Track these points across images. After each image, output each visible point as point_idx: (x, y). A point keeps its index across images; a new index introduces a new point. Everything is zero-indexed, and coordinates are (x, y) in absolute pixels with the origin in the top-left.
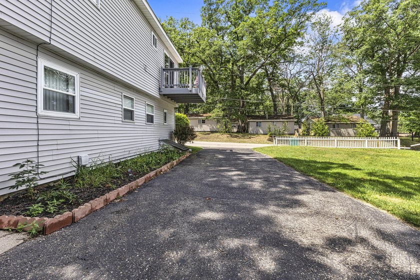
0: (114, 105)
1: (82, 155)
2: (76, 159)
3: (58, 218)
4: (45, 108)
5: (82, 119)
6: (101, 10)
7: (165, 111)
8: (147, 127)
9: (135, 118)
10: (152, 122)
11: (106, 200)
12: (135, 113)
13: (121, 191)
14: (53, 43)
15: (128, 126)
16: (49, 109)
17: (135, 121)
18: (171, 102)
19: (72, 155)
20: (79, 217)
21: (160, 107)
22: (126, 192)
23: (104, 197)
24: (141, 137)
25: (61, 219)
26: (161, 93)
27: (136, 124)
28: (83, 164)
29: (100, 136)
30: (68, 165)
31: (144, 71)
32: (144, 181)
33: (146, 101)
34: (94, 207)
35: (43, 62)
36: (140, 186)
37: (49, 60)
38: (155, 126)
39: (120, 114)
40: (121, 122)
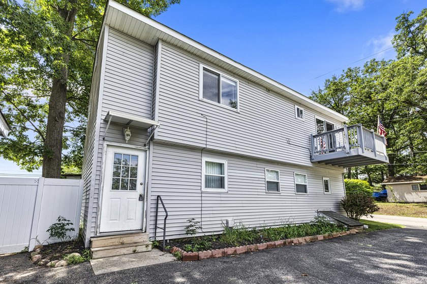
0: (257, 179)
1: (230, 219)
2: (225, 222)
3: (190, 253)
4: (206, 187)
5: (229, 192)
6: (240, 113)
7: (324, 179)
8: (297, 197)
9: (280, 189)
10: (306, 192)
11: (224, 253)
12: (280, 184)
13: (239, 250)
14: (208, 147)
15: (273, 196)
16: (209, 187)
17: (281, 192)
18: (333, 168)
19: (223, 219)
20: (202, 258)
21: (315, 175)
22: (244, 251)
23: (222, 250)
24: (291, 207)
25: (191, 255)
26: (312, 161)
27: (281, 194)
28: (230, 226)
29: (244, 205)
30: (220, 226)
31: (288, 144)
32: (266, 247)
33: (294, 171)
34: (214, 254)
35: (205, 159)
36: (259, 250)
37: (208, 157)
38: (309, 196)
39: (264, 186)
40: (265, 194)
